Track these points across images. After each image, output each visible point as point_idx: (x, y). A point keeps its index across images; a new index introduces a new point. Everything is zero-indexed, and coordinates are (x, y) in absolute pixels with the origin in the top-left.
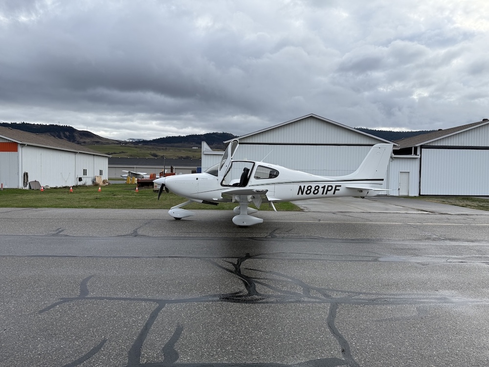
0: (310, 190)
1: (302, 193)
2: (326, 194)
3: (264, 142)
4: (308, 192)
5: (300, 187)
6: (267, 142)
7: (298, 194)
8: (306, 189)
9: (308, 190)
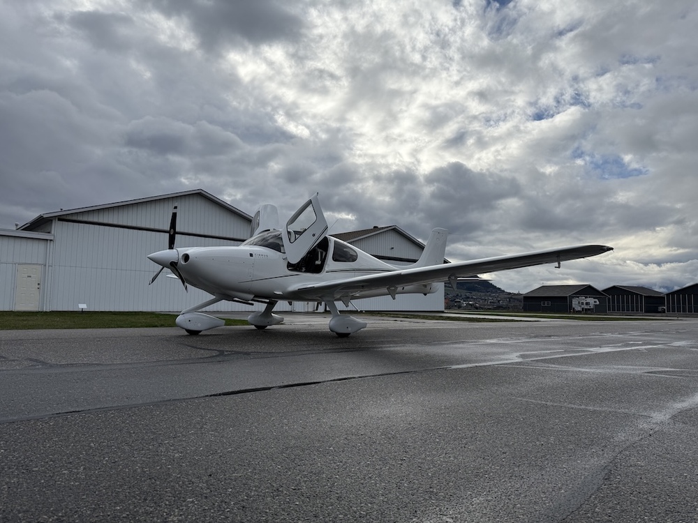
3: (120, 223)
6: (125, 224)
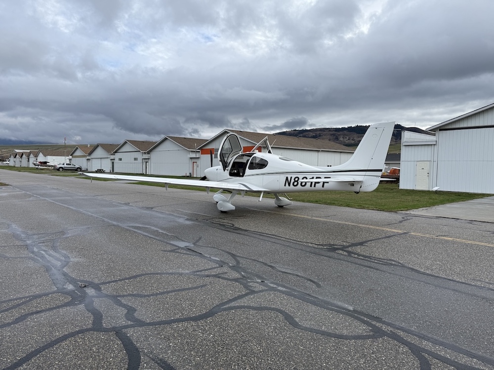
0: (297, 181)
1: (289, 185)
2: (315, 186)
4: (296, 183)
5: (287, 178)
7: (285, 185)
8: (293, 181)
9: (295, 181)
